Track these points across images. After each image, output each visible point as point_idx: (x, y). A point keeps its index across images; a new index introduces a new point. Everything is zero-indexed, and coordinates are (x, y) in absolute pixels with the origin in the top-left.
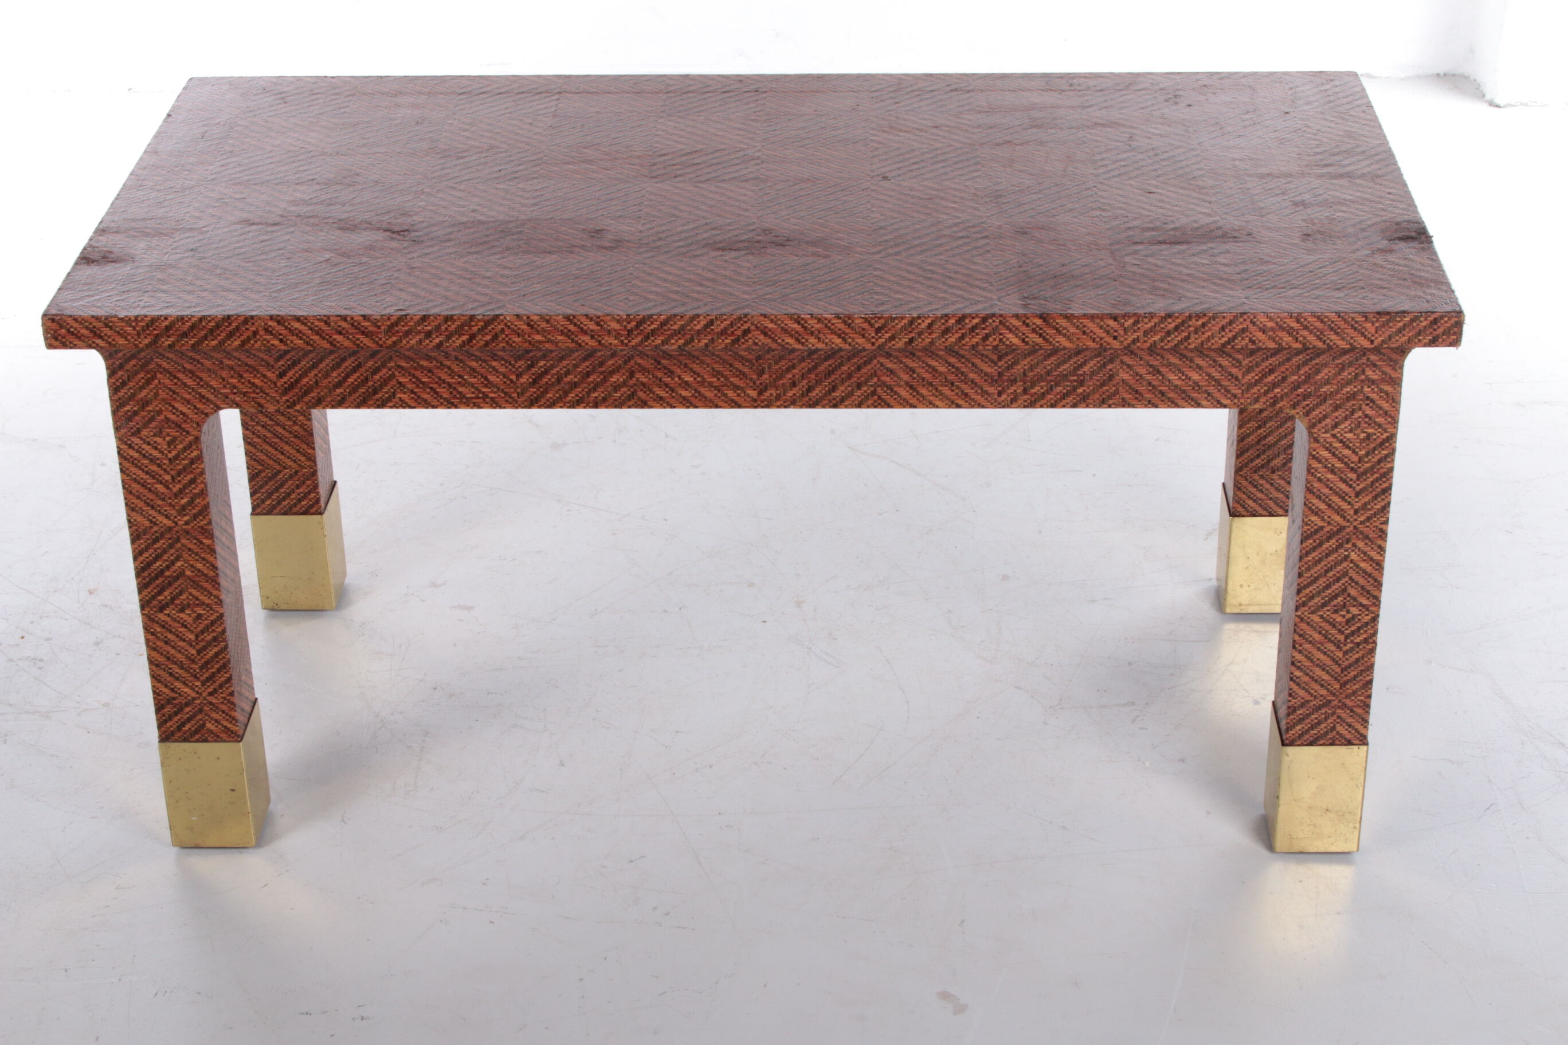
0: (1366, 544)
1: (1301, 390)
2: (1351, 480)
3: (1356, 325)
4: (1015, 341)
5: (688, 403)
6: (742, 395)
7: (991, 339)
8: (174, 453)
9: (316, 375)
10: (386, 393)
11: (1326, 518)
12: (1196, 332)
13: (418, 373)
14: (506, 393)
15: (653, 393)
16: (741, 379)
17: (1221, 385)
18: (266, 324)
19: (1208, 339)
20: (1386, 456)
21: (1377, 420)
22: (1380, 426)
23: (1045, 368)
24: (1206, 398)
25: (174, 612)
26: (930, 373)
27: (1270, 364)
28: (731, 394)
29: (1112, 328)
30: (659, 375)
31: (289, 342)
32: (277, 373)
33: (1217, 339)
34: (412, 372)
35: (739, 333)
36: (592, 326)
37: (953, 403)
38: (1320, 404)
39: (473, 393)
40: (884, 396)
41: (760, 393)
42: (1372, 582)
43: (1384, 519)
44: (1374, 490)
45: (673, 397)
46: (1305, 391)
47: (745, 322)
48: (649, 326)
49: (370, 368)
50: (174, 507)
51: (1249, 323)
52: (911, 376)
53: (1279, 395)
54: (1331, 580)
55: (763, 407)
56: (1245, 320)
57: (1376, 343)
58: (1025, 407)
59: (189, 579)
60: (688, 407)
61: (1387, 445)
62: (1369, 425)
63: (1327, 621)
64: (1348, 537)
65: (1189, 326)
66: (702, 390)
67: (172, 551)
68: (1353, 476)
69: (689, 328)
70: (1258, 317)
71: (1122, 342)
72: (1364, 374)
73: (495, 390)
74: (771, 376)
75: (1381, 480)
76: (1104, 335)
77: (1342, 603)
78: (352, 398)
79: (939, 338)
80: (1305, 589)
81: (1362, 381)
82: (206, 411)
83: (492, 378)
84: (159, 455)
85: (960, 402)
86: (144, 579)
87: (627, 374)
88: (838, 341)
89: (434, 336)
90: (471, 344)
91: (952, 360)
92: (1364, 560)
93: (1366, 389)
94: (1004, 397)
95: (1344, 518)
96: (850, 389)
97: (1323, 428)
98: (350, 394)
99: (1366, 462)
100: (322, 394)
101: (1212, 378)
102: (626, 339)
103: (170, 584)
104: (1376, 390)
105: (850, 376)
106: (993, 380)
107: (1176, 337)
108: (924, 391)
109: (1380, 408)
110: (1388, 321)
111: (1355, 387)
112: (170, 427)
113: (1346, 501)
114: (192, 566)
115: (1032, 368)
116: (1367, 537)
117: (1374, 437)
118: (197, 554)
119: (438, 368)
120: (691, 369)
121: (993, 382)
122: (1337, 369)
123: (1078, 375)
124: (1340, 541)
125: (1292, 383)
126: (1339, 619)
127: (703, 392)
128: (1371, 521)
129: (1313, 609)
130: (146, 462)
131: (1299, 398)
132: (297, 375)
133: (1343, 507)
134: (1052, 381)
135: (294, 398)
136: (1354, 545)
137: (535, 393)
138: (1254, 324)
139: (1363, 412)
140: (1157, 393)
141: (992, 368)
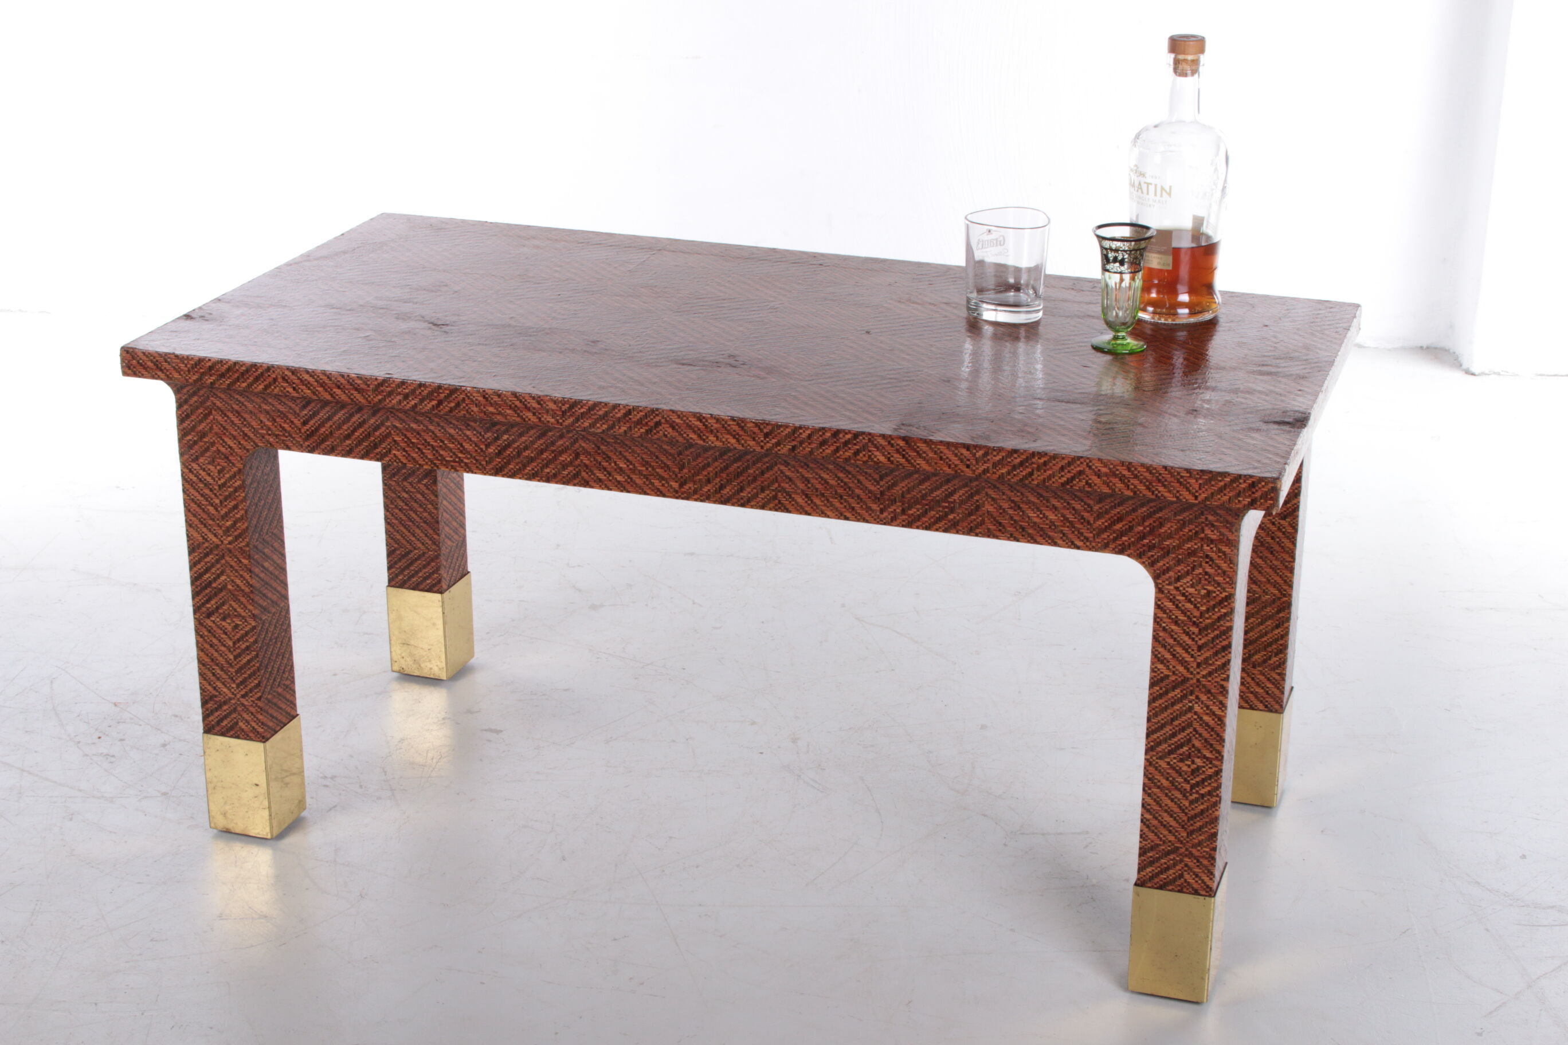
0: (1208, 698)
1: (1146, 541)
2: (1194, 633)
3: (1181, 480)
4: (882, 459)
5: (622, 487)
6: (666, 485)
7: (861, 455)
8: (222, 481)
9: (331, 426)
10: (384, 448)
11: (1171, 667)
12: (1038, 469)
13: (409, 434)
14: (477, 460)
15: (594, 474)
16: (665, 471)
17: (1074, 527)
18: (283, 373)
19: (1049, 478)
20: (1225, 614)
21: (1216, 578)
22: (1219, 584)
23: (920, 492)
24: (1061, 538)
25: (218, 620)
26: (822, 485)
27: (1118, 513)
28: (657, 483)
29: (965, 457)
30: (599, 459)
31: (300, 390)
32: (302, 420)
33: (1057, 478)
34: (405, 432)
35: (651, 424)
36: (535, 405)
37: (841, 514)
38: (1163, 557)
39: (451, 457)
40: (783, 501)
41: (681, 486)
42: (1215, 736)
43: (1225, 676)
44: (1214, 646)
45: (610, 480)
46: (1150, 542)
47: (657, 415)
48: (579, 409)
49: (372, 425)
50: (221, 527)
51: (1085, 467)
52: (806, 485)
53: (1126, 543)
54: (1177, 728)
55: (683, 499)
56: (1081, 463)
57: (1200, 499)
58: (903, 526)
59: (231, 592)
60: (622, 491)
61: (1226, 604)
62: (1209, 582)
63: (1174, 769)
64: (1191, 688)
65: (1033, 463)
66: (633, 476)
67: (218, 566)
68: (1195, 630)
69: (611, 415)
70: (1093, 462)
71: (974, 471)
72: (1203, 532)
73: (469, 456)
74: (690, 471)
75: (1221, 637)
76: (958, 462)
77: (1187, 753)
78: (358, 450)
79: (817, 449)
80: (1153, 734)
81: (1202, 539)
82: (248, 447)
83: (467, 446)
84: (211, 481)
85: (848, 515)
86: (197, 587)
87: (573, 455)
88: (733, 441)
89: (410, 399)
90: (439, 409)
91: (841, 475)
92: (1207, 714)
93: (1205, 548)
94: (885, 514)
95: (1188, 670)
96: (755, 491)
97: (1167, 580)
98: (357, 446)
99: (1207, 619)
100: (335, 443)
101: (1067, 519)
102: (561, 419)
103: (216, 595)
104: (1215, 549)
105: (755, 480)
106: (876, 498)
107: (1021, 471)
108: (817, 501)
109: (1219, 567)
110: (1210, 480)
111: (1196, 544)
112: (220, 458)
113: (1189, 653)
114: (232, 581)
115: (909, 491)
116: (1209, 692)
117: (1214, 595)
118: (236, 571)
119: (424, 431)
120: (625, 457)
121: (877, 499)
122: (1178, 525)
123: (949, 502)
124: (1185, 692)
125: (1138, 533)
126: (1185, 768)
127: (634, 479)
128: (1213, 677)
129: (1160, 754)
130: (202, 485)
131: (1144, 548)
132: (317, 424)
133: (1187, 659)
134: (927, 505)
135: (314, 444)
136: (1197, 697)
137: (500, 462)
138: (1090, 467)
139: (1204, 569)
140: (1018, 528)
141: (875, 486)
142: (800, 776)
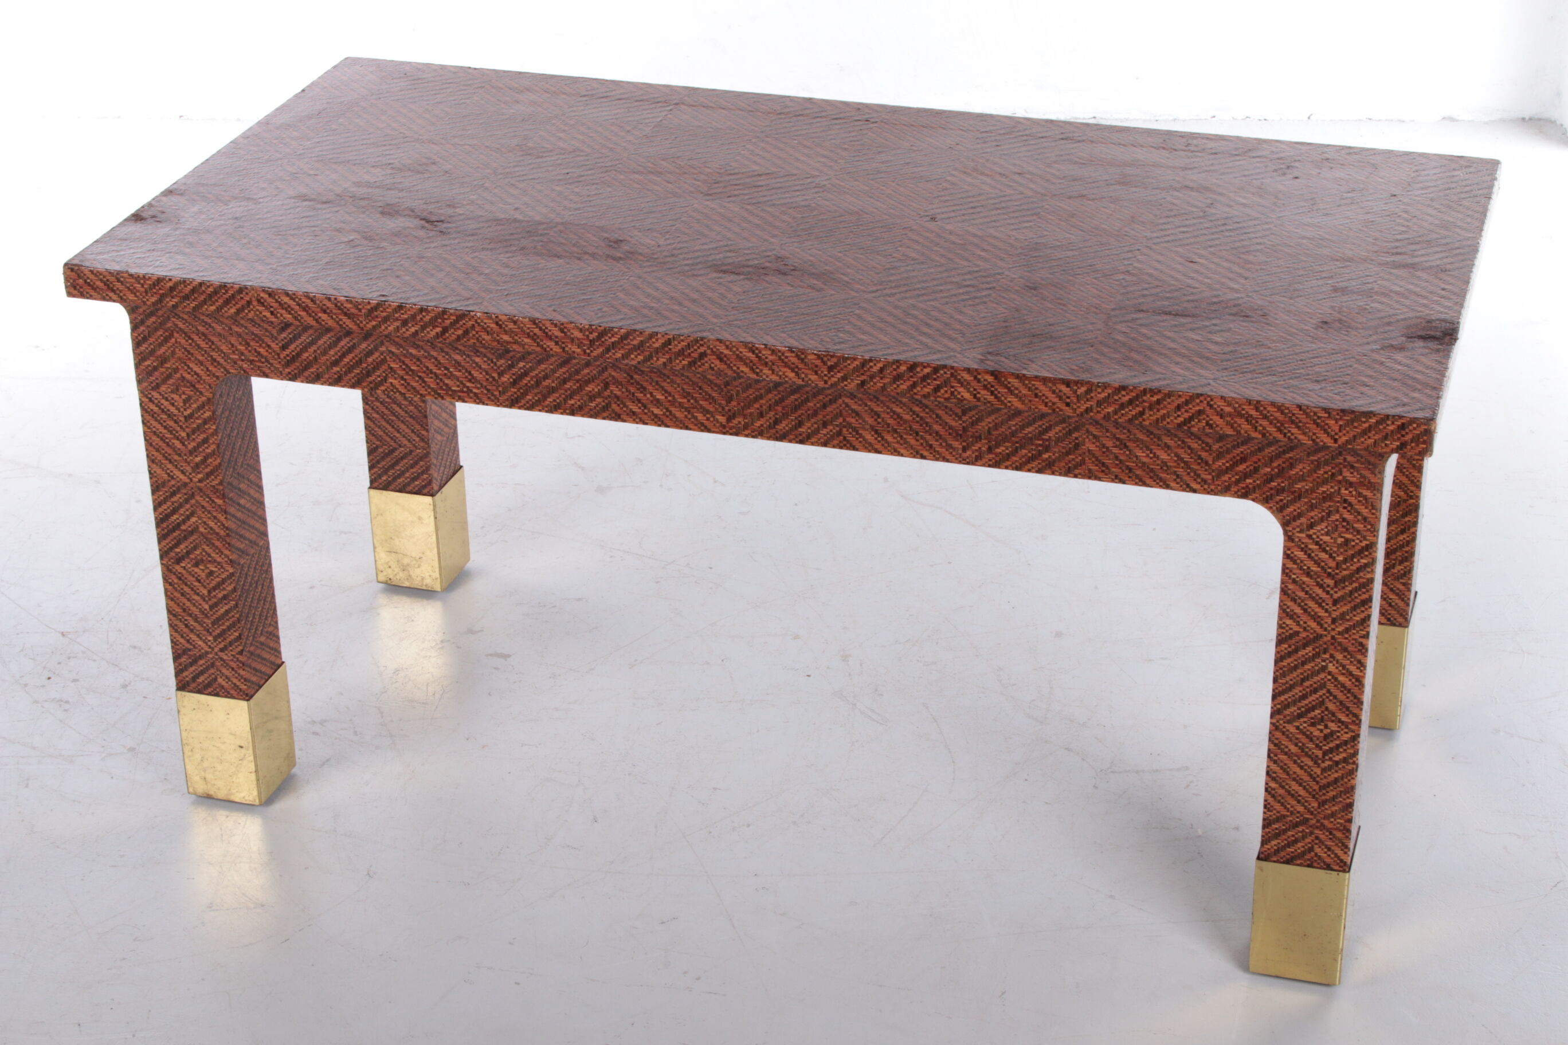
0: (1345, 657)
1: (1274, 484)
2: (1328, 586)
3: (1319, 421)
4: (967, 395)
5: (659, 422)
6: (712, 419)
7: (942, 391)
8: (189, 412)
9: (315, 351)
10: (379, 376)
11: (1301, 623)
12: (1150, 408)
13: (407, 361)
14: (488, 390)
15: (627, 407)
16: (710, 403)
17: (1190, 468)
18: (258, 295)
19: (1163, 417)
20: (1366, 565)
21: (1356, 525)
22: (1358, 532)
23: (1010, 428)
24: (1175, 480)
25: (189, 566)
26: (895, 419)
27: (1242, 452)
28: (700, 416)
29: (1065, 394)
30: (632, 390)
31: (279, 315)
32: (280, 345)
33: (1172, 418)
34: (403, 358)
35: (695, 355)
36: (557, 333)
37: (917, 453)
38: (1294, 501)
39: (458, 386)
40: (850, 438)
41: (729, 420)
42: (1352, 698)
43: (1364, 633)
44: (1353, 600)
45: (646, 414)
46: (1279, 485)
47: (702, 345)
48: (610, 338)
49: (364, 350)
50: (189, 463)
51: (1205, 405)
52: (876, 420)
53: (1250, 486)
54: (1308, 690)
55: (731, 434)
56: (1201, 401)
57: (1340, 442)
58: (990, 466)
59: (203, 535)
60: (659, 426)
61: (1366, 553)
62: (1347, 529)
63: (1304, 734)
64: (1325, 646)
65: (1144, 401)
66: (673, 409)
67: (188, 506)
68: (1331, 582)
69: (648, 345)
70: (1215, 400)
71: (1075, 409)
72: (1341, 474)
73: (479, 386)
74: (739, 404)
75: (1360, 590)
76: (1056, 400)
77: (1319, 716)
78: (348, 378)
79: (891, 384)
80: (1280, 696)
81: (1340, 482)
82: (217, 374)
83: (475, 374)
84: (176, 412)
85: (925, 453)
86: (163, 530)
87: (602, 385)
88: (792, 375)
89: (410, 325)
90: (444, 337)
91: (917, 409)
92: (1343, 674)
93: (1343, 491)
94: (969, 453)
95: (1322, 626)
96: (816, 426)
97: (1298, 527)
98: (346, 373)
99: (1345, 570)
100: (321, 370)
101: (1182, 459)
102: (589, 349)
103: (186, 538)
105: (815, 414)
106: (957, 434)
107: (1130, 411)
108: (889, 438)
109: (1359, 513)
110: (1352, 421)
111: (1332, 487)
112: (185, 386)
113: (1323, 608)
114: (205, 523)
115: (996, 427)
116: (1345, 650)
117: (1353, 543)
118: (209, 512)
119: (426, 357)
120: (663, 388)
121: (958, 436)
122: (1312, 466)
123: (1043, 440)
124: (1317, 650)
125: (1265, 475)
126: (1316, 733)
127: (673, 412)
128: (1350, 633)
129: (1288, 718)
130: (164, 417)
131: (1272, 492)
132: (298, 349)
133: (1320, 614)
134: (1017, 442)
135: (296, 371)
136: (1332, 656)
137: (515, 393)
138: (1211, 406)
139: (1341, 515)
140: (1124, 468)
141: (956, 422)
142: (855, 705)
